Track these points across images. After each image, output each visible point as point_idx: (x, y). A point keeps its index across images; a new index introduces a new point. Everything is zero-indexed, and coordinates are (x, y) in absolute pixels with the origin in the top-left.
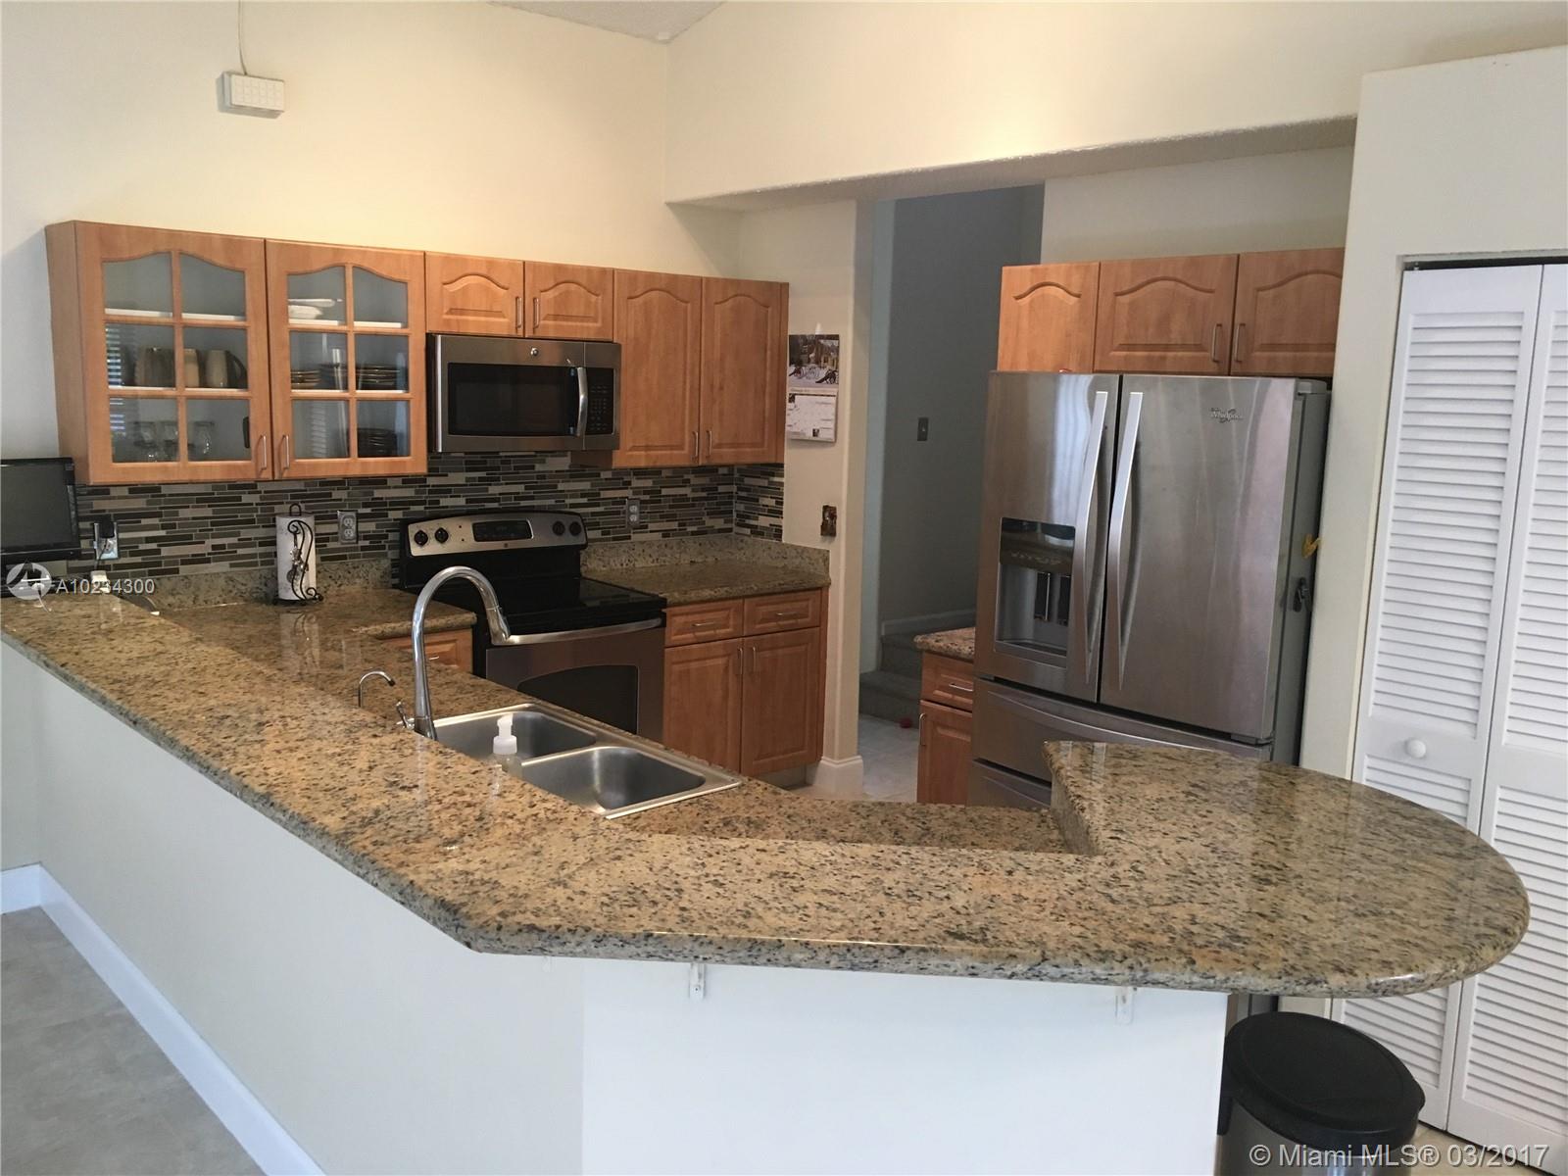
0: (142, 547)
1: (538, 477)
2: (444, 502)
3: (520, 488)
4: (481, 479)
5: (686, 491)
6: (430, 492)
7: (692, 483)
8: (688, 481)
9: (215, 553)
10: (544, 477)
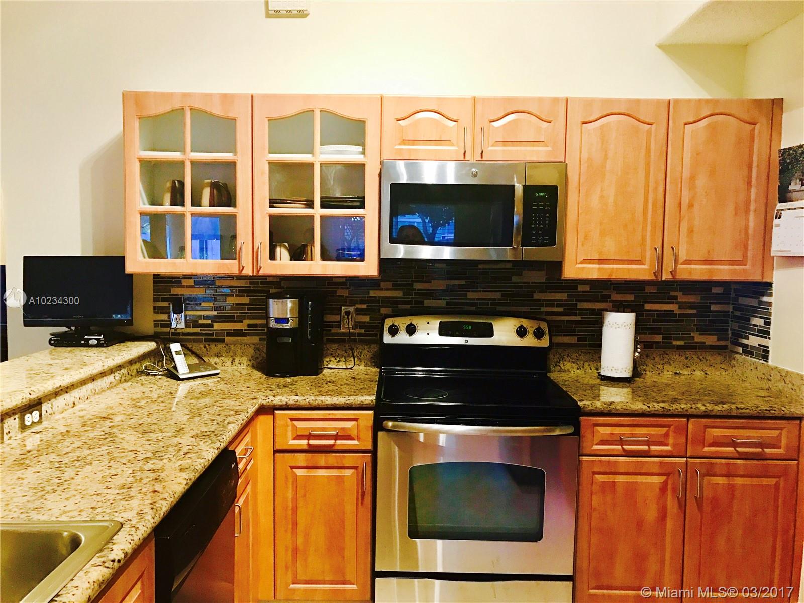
0: (201, 321)
1: (514, 287)
2: (427, 303)
3: (497, 296)
4: (460, 286)
5: (673, 307)
6: (416, 294)
7: (679, 300)
8: (676, 298)
9: (250, 330)
10: (521, 287)
